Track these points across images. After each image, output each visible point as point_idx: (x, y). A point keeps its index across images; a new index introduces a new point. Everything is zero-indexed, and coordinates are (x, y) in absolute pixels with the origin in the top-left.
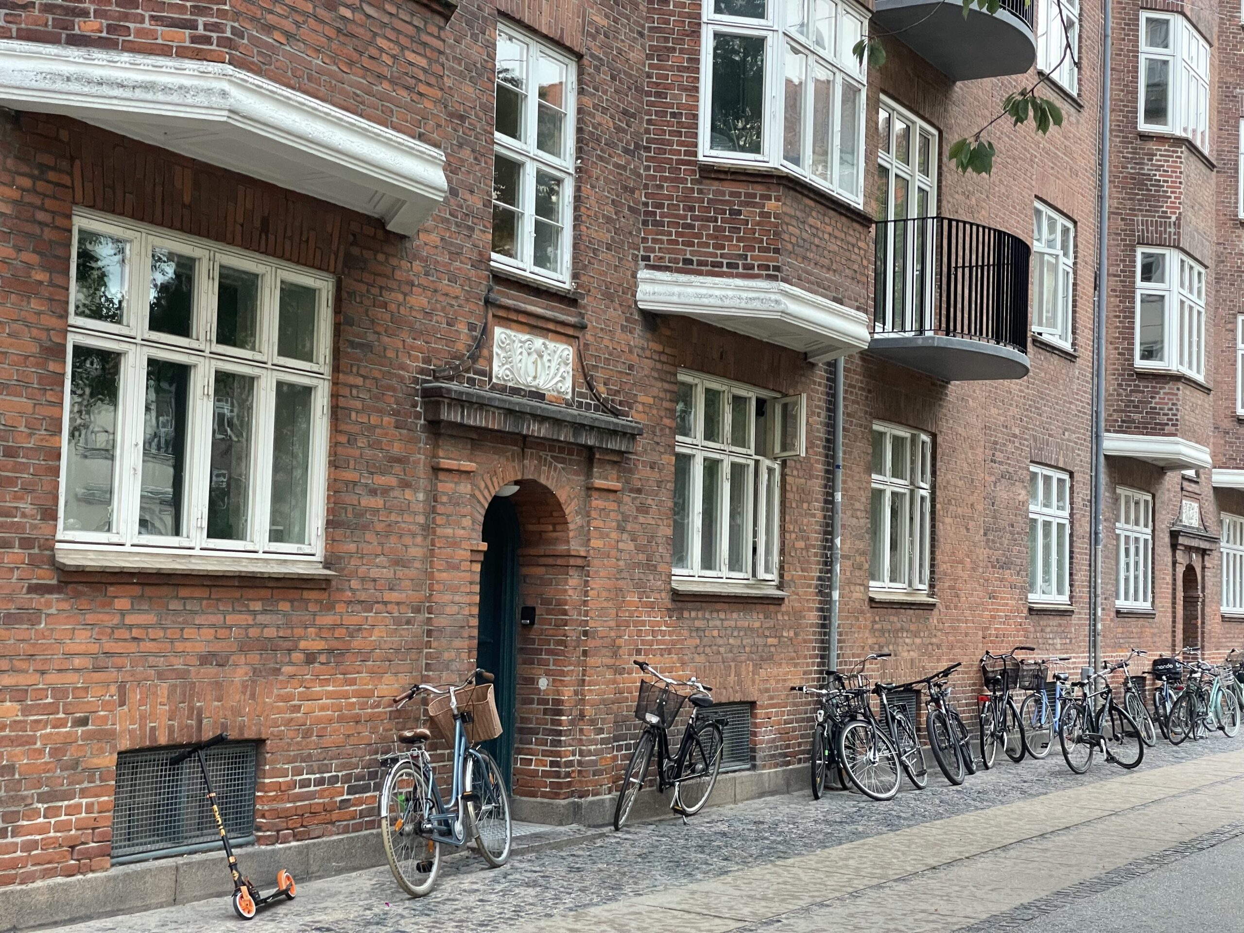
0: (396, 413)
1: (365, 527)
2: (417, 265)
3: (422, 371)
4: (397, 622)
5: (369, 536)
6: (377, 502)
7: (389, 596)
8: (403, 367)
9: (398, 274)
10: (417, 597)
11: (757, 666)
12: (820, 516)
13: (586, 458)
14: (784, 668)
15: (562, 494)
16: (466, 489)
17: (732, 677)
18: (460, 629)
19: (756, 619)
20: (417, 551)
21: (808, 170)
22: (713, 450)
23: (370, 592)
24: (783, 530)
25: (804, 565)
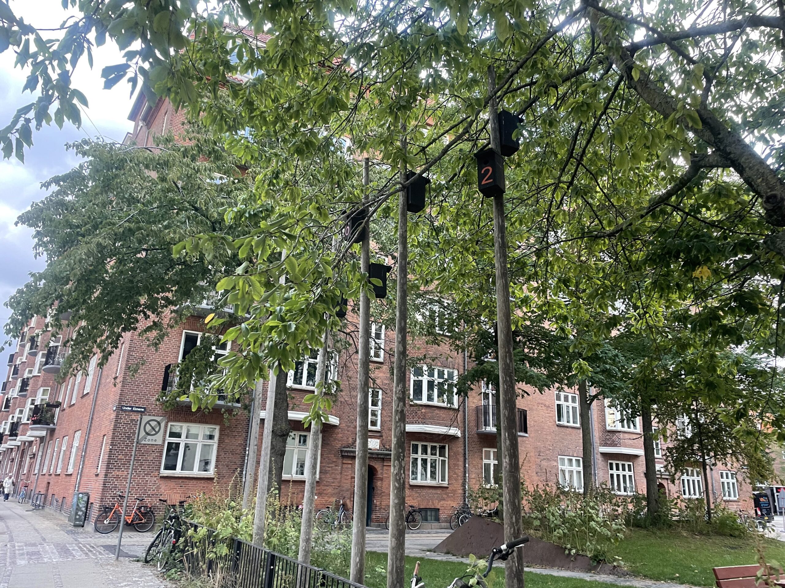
0: (335, 454)
1: (327, 473)
2: (339, 430)
3: (341, 447)
4: (334, 489)
6: (330, 469)
7: (332, 484)
8: (337, 447)
9: (335, 432)
10: (338, 485)
11: (439, 501)
12: (462, 469)
13: (383, 460)
14: (449, 502)
15: (376, 467)
16: (350, 466)
17: (431, 503)
18: (347, 490)
19: (439, 491)
20: (338, 477)
21: (436, 402)
22: (424, 457)
23: (328, 484)
24: (449, 473)
25: (456, 480)
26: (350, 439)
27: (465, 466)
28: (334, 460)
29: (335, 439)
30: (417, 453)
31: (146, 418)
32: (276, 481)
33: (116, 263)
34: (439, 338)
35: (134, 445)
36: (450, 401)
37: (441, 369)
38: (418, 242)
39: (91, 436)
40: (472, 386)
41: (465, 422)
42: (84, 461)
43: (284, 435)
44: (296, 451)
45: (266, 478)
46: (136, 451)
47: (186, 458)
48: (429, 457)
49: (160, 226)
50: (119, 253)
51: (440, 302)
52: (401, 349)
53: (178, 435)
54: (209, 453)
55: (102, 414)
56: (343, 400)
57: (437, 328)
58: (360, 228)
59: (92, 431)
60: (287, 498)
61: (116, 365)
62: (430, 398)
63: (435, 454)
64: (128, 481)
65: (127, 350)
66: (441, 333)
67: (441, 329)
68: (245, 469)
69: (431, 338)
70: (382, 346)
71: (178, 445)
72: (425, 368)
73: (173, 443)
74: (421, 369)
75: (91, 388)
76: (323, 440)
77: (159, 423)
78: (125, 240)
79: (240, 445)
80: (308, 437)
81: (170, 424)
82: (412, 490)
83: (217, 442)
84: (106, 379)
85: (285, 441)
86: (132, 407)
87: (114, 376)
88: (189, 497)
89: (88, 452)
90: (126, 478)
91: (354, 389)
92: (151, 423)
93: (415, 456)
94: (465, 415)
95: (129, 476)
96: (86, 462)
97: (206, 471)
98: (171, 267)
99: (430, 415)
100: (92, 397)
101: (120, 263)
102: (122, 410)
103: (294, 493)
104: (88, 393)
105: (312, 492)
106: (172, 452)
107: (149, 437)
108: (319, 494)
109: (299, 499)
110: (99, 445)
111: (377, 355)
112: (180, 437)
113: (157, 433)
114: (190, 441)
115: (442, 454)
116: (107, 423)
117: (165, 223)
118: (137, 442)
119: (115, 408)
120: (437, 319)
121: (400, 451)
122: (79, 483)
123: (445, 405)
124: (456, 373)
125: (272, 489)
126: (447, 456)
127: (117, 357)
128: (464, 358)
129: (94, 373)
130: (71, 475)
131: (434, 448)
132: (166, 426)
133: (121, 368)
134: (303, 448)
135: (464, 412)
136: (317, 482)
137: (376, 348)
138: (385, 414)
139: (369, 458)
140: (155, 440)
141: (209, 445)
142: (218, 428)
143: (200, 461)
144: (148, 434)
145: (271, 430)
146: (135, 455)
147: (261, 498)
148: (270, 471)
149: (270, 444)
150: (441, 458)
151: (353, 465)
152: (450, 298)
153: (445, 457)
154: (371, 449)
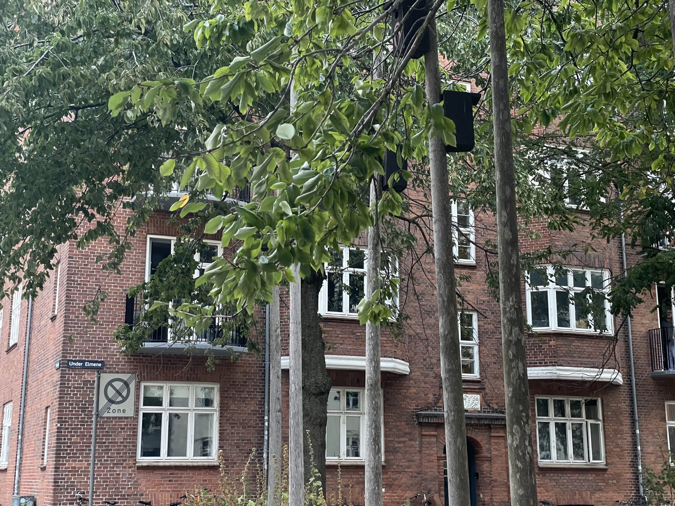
0: (407, 421)
1: (397, 452)
2: (411, 382)
3: (416, 409)
4: (411, 477)
5: (399, 454)
6: (402, 445)
7: (406, 470)
8: (409, 409)
9: (404, 385)
10: (417, 470)
11: (592, 493)
12: (629, 439)
13: (489, 427)
14: (611, 494)
15: (478, 439)
16: (434, 439)
17: (577, 497)
18: (434, 479)
19: (591, 477)
20: (417, 457)
21: (573, 328)
22: (561, 420)
23: (400, 469)
24: (606, 445)
25: (620, 457)
26: (431, 396)
27: (634, 433)
28: (407, 431)
29: (406, 397)
30: (547, 415)
31: (106, 378)
32: (316, 467)
33: (32, 134)
34: (571, 218)
35: (93, 419)
36: (600, 324)
37: (580, 270)
38: (526, 46)
39: (27, 409)
40: (638, 295)
41: (629, 358)
42: (21, 448)
43: (322, 393)
44: (343, 418)
45: (301, 461)
46: (96, 429)
47: (173, 437)
48: (569, 422)
49: (94, 67)
50: (34, 118)
51: (570, 153)
52: (508, 236)
53: (157, 402)
54: (207, 428)
55: (40, 375)
56: (412, 332)
57: (567, 200)
58: (420, 32)
59: (29, 403)
60: (337, 494)
61: (52, 298)
62: (563, 321)
63: (580, 416)
64: (90, 476)
65: (65, 272)
66: (574, 206)
67: (574, 200)
68: (265, 450)
69: (557, 218)
70: (472, 238)
71: (158, 417)
72: (550, 270)
73: (152, 414)
74: (543, 272)
75: (20, 335)
76: (386, 400)
77: (126, 384)
78: (42, 95)
79: (254, 412)
80: (360, 397)
81: (143, 385)
82: (544, 476)
83: (218, 409)
84: (40, 321)
85: (324, 403)
86: (83, 362)
87: (50, 315)
88: (185, 497)
89: (26, 434)
90: (86, 472)
91: (430, 313)
92: (114, 384)
93: (544, 419)
94: (628, 347)
95: (91, 469)
96: (25, 450)
97: (206, 455)
98: (117, 133)
99: (565, 349)
100: (22, 349)
101: (39, 133)
102: (69, 367)
103: (347, 486)
104: (15, 345)
105: (377, 482)
106: (151, 428)
107: (113, 406)
108: (388, 486)
109: (356, 496)
110: (41, 422)
111: (464, 254)
112: (161, 405)
113: (125, 399)
114: (177, 410)
115: (591, 414)
116: (50, 389)
117: (101, 61)
118: (97, 415)
119: (58, 365)
120: (566, 184)
121: (521, 408)
122: (19, 482)
123: (591, 331)
124: (606, 275)
125: (311, 480)
126: (600, 417)
127: (53, 286)
128: (620, 248)
129: (22, 312)
130: (6, 470)
131: (575, 406)
132: (138, 388)
133: (60, 301)
134: (353, 413)
135: (626, 341)
136: (383, 467)
137: (461, 243)
138: (486, 351)
139: (467, 425)
140: (124, 411)
141: (207, 415)
142: (216, 387)
143: (196, 441)
144: (111, 401)
145: (301, 385)
146: (96, 435)
147: (296, 493)
148: (306, 451)
149: (301, 407)
150: (590, 421)
151: (440, 437)
152: (588, 144)
153: (596, 418)
154: (467, 411)
